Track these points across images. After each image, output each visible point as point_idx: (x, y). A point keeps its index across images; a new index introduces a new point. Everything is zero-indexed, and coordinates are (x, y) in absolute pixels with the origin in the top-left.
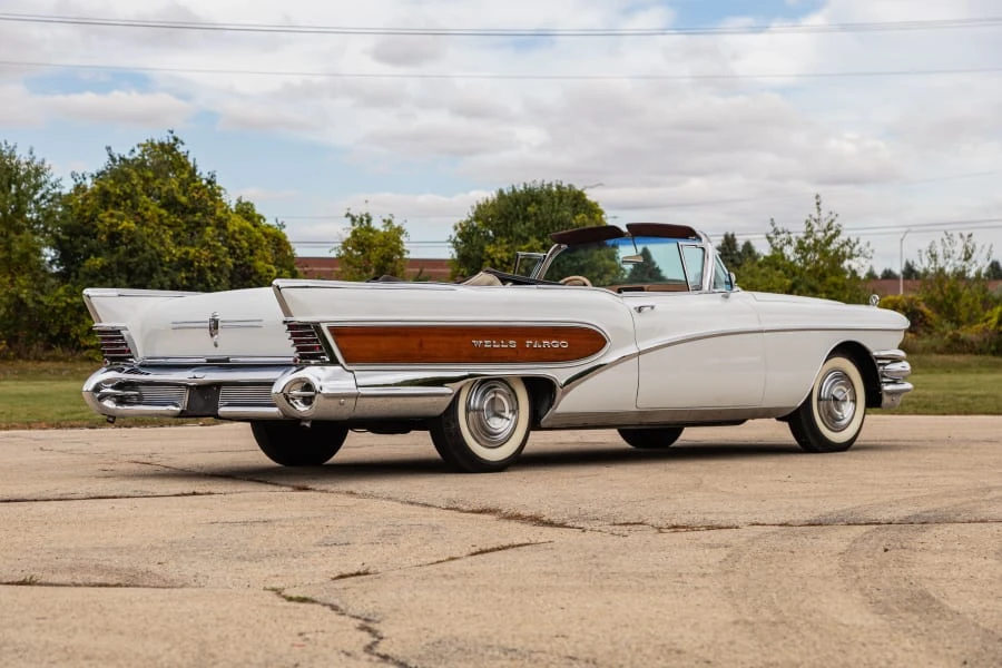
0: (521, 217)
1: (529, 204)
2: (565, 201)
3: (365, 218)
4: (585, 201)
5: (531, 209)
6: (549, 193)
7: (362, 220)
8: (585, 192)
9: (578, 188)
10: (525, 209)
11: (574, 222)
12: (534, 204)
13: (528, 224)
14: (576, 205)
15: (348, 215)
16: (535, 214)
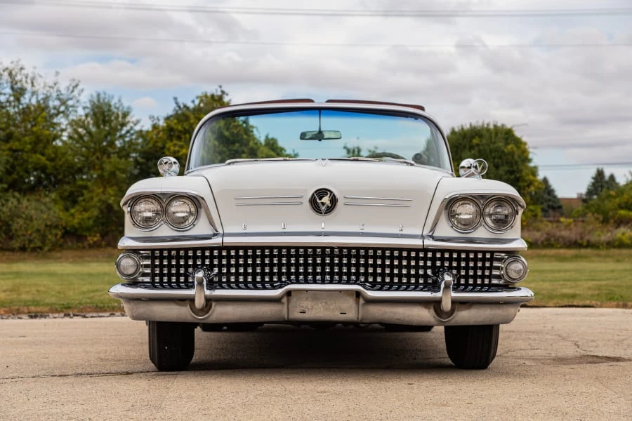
0: (468, 146)
1: (473, 137)
2: (499, 135)
3: (356, 150)
4: (513, 135)
5: (475, 141)
6: (488, 130)
7: (354, 151)
8: (514, 129)
9: (509, 126)
10: (471, 141)
11: (506, 150)
12: (477, 137)
13: (473, 152)
14: (507, 139)
15: (345, 148)
16: (478, 145)
